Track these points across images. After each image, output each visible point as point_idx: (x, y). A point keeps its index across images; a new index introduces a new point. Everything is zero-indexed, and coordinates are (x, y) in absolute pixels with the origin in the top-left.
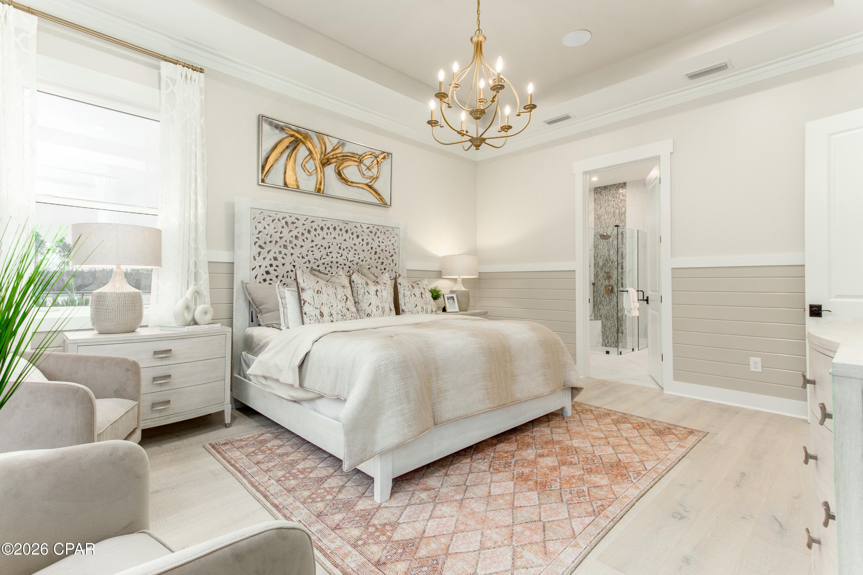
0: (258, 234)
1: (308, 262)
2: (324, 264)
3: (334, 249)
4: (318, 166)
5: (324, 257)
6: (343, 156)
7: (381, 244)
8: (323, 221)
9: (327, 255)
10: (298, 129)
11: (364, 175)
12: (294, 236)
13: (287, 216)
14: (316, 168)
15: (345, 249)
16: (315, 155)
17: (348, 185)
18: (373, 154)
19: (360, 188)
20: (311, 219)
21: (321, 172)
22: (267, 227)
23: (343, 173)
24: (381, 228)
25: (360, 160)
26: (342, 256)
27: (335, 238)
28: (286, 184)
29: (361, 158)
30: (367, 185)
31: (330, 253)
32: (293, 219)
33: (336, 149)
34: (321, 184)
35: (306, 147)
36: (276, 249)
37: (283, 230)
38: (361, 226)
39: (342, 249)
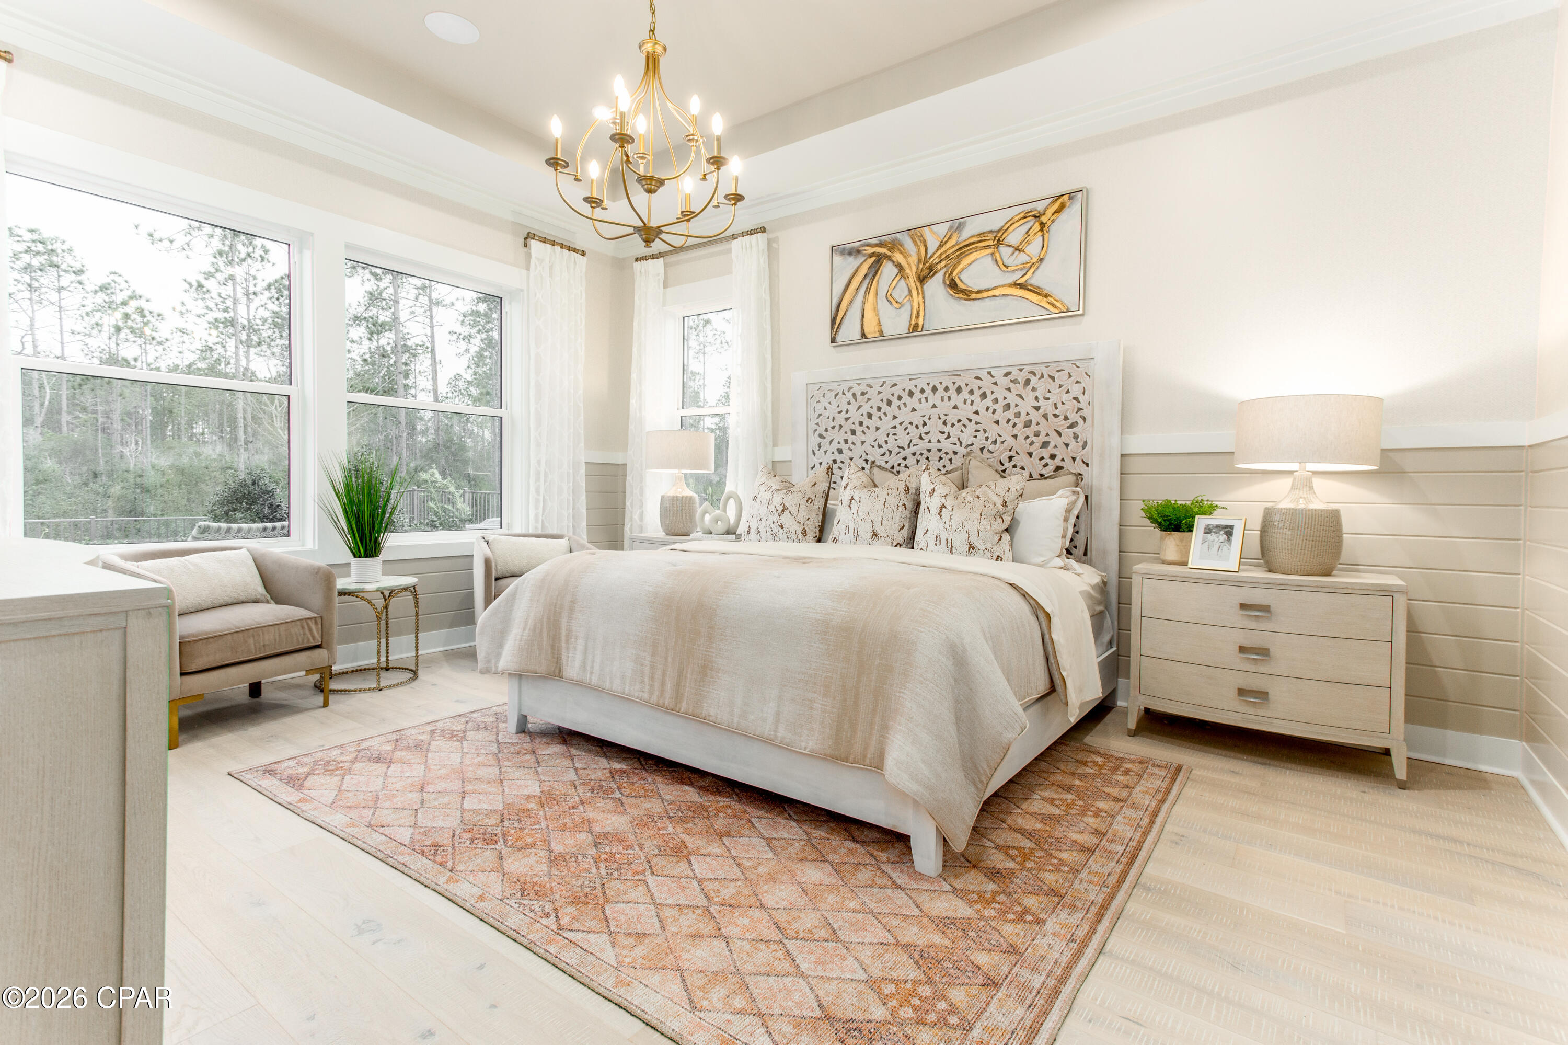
0: (818, 418)
1: (887, 453)
2: (914, 454)
3: (934, 426)
4: (913, 286)
5: (914, 442)
6: (960, 249)
7: (1042, 402)
8: (910, 380)
9: (921, 438)
10: (880, 241)
11: (1007, 267)
12: (865, 414)
13: (854, 384)
14: (910, 292)
15: (956, 423)
16: (908, 271)
17: (970, 300)
18: (1031, 214)
19: (999, 296)
20: (890, 382)
21: (918, 294)
22: (828, 406)
23: (961, 280)
24: (1038, 369)
25: (999, 240)
26: (949, 437)
27: (934, 406)
28: (863, 335)
29: (999, 235)
30: (1016, 285)
31: (927, 433)
32: (863, 388)
33: (946, 242)
34: (918, 315)
35: (893, 262)
36: (839, 437)
37: (850, 407)
38: (989, 373)
39: (949, 425)
